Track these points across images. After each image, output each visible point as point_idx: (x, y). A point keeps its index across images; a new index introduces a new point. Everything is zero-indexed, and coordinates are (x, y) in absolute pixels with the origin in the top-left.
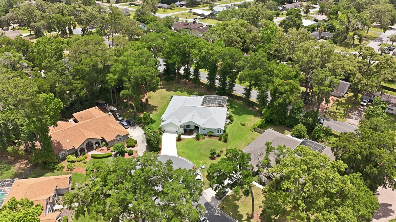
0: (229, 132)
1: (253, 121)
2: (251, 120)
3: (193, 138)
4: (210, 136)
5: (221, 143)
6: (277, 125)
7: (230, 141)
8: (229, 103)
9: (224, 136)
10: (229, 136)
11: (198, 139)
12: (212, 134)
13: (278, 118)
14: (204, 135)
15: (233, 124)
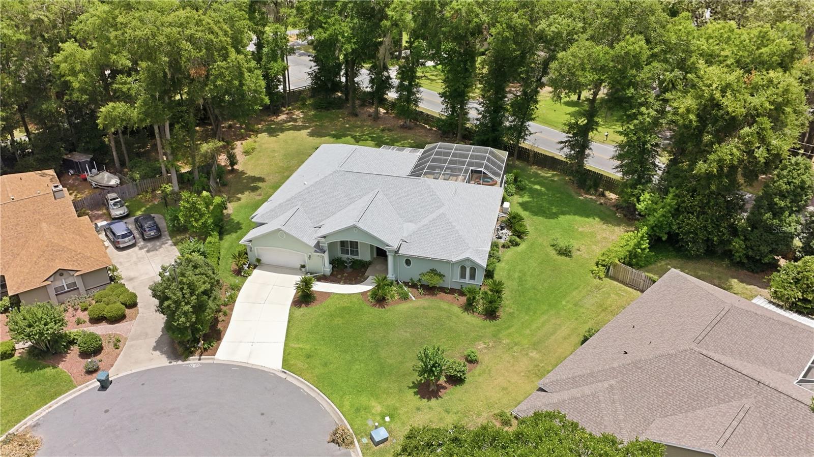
0: (509, 277)
1: (599, 237)
2: (593, 235)
3: (364, 294)
4: (431, 290)
5: (473, 320)
6: (697, 258)
7: (511, 314)
8: (511, 176)
9: (486, 293)
10: (506, 294)
11: (379, 299)
12: (436, 281)
13: (705, 227)
14: (406, 284)
15: (523, 246)
